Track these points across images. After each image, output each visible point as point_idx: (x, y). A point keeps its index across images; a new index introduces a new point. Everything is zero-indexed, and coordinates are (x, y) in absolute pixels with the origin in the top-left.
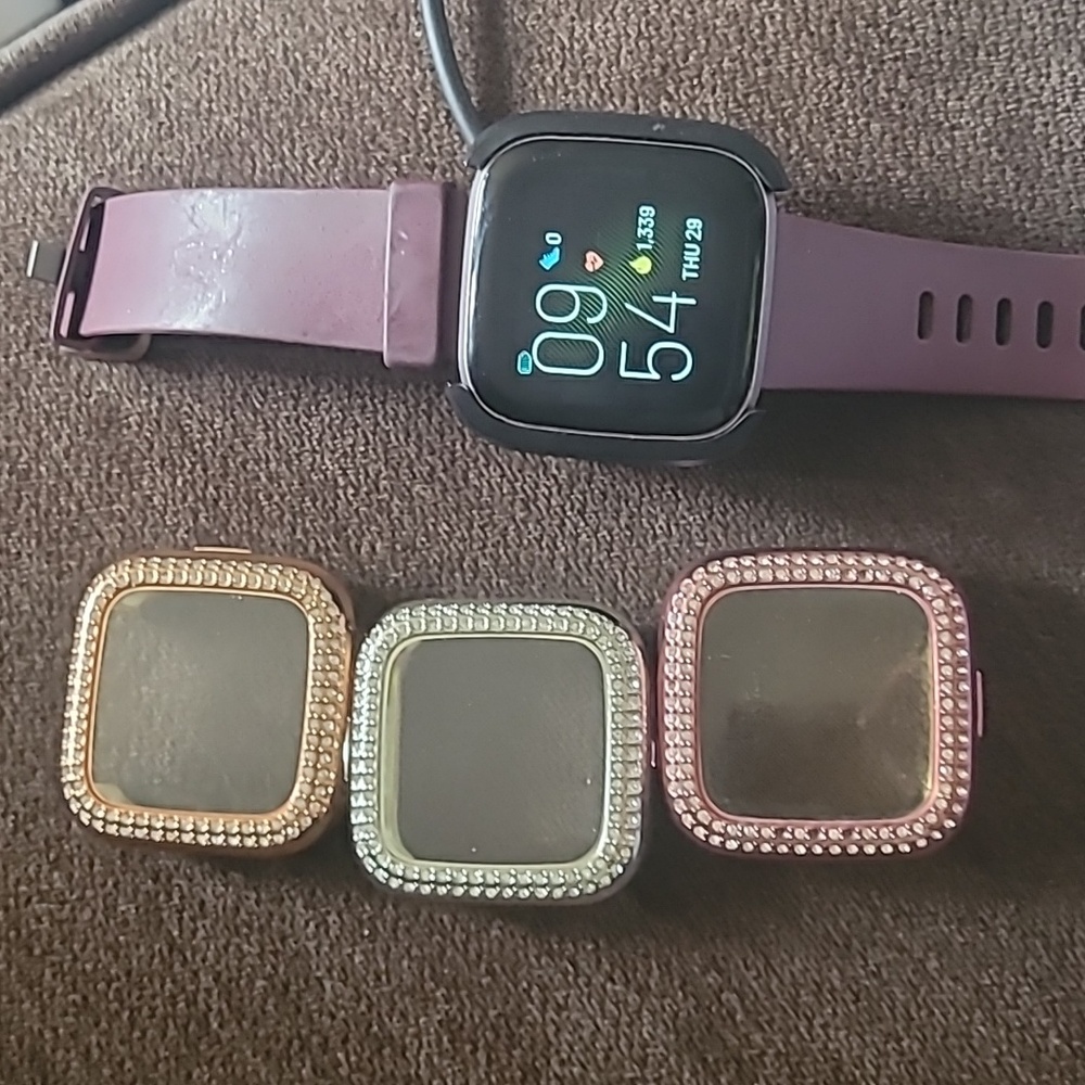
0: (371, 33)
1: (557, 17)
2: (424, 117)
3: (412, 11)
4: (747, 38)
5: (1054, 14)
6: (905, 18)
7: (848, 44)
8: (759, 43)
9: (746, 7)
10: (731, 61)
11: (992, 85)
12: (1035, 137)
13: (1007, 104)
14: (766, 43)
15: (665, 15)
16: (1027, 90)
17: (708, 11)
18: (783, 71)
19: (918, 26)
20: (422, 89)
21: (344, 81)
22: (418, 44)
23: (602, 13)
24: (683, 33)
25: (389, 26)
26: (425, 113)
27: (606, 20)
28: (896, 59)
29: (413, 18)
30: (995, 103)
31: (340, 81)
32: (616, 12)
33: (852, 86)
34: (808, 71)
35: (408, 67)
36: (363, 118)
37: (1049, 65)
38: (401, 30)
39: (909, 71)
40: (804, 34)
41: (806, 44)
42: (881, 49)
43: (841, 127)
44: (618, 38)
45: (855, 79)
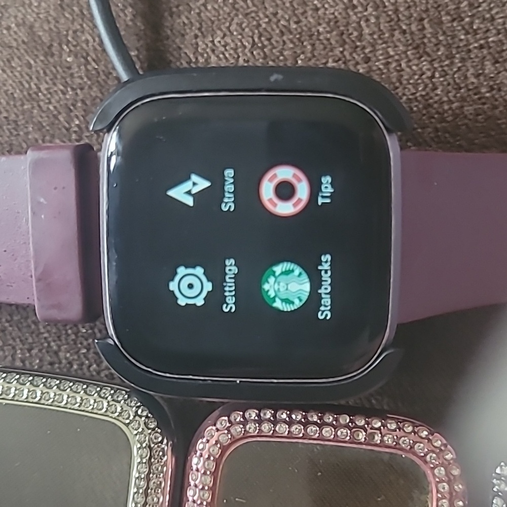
0: (32, 62)
1: (183, 35)
2: (76, 129)
3: (64, 40)
4: (347, 40)
6: (484, 10)
7: (437, 38)
8: (358, 44)
9: (344, 14)
14: (364, 43)
15: (275, 27)
17: (311, 20)
18: (381, 67)
19: (497, 16)
20: (74, 105)
21: (12, 103)
22: (69, 68)
23: (221, 30)
24: (292, 42)
25: (46, 55)
26: (78, 126)
27: (225, 35)
28: (481, 47)
29: (65, 47)
31: (8, 103)
32: (232, 28)
33: (444, 74)
34: (404, 65)
35: (62, 87)
36: (27, 134)
38: (56, 58)
39: (494, 58)
40: (397, 33)
41: (399, 40)
42: (467, 40)
43: (438, 113)
44: (235, 50)
45: (446, 68)
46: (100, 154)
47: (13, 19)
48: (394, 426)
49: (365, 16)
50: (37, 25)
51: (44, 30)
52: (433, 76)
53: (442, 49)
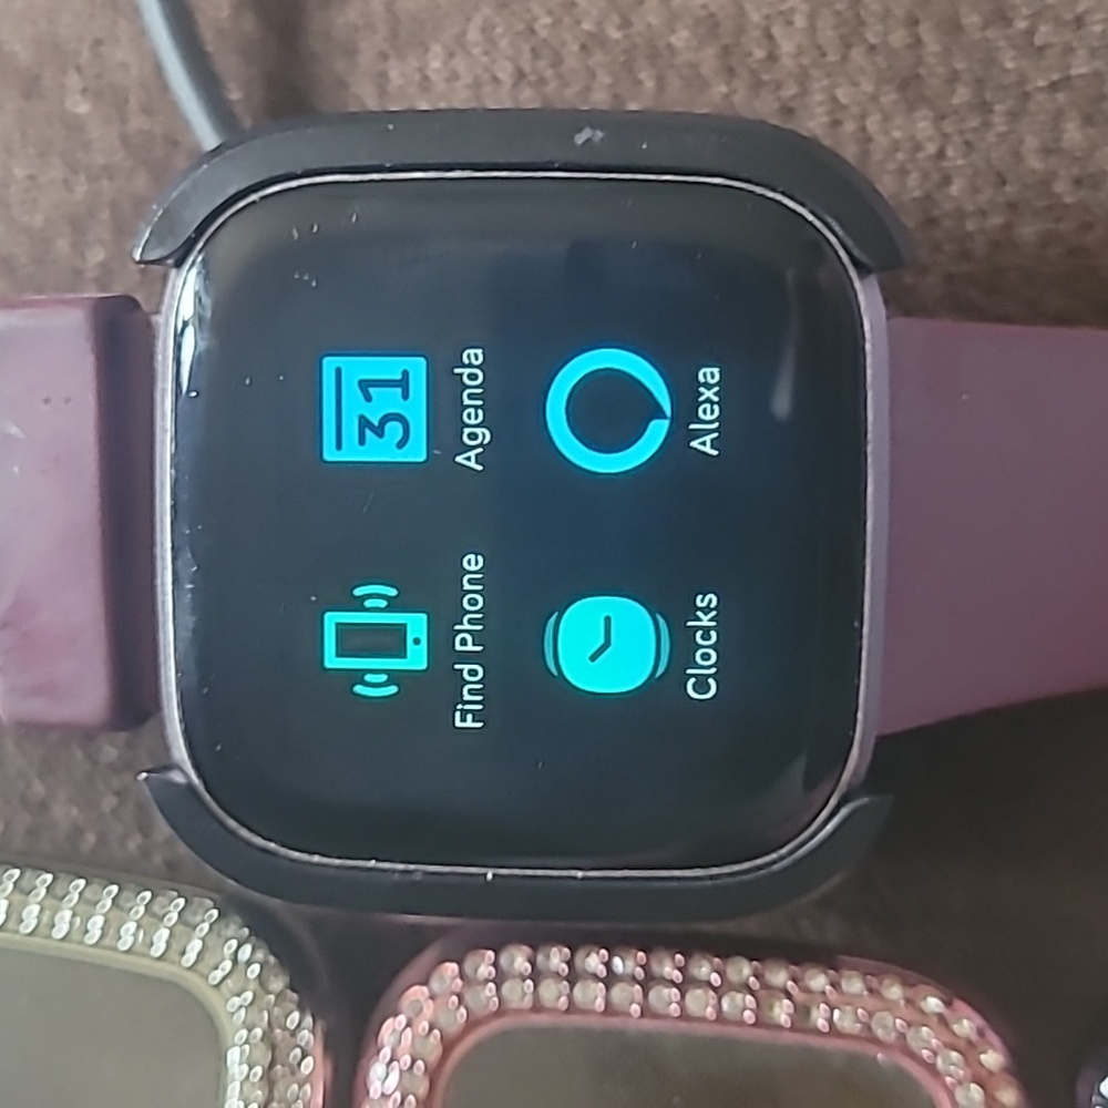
1: (351, 55)
7: (950, 66)
8: (765, 77)
14: (778, 76)
19: (1091, 18)
22: (80, 129)
27: (451, 56)
28: (1054, 88)
32: (469, 39)
33: (967, 150)
40: (856, 53)
42: (1021, 72)
45: (970, 136)
46: (159, 319)
49: (781, 13)
52: (941, 154)
53: (962, 91)
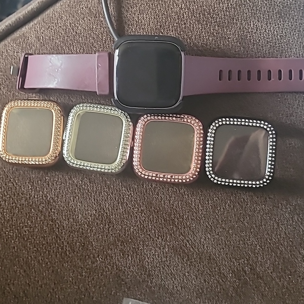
0: (90, 19)
1: (135, 14)
3: (100, 13)
4: (180, 18)
5: (251, 10)
6: (217, 12)
7: (203, 19)
9: (179, 11)
10: (176, 24)
11: (237, 28)
12: (247, 40)
13: (241, 32)
14: (184, 19)
15: (160, 13)
16: (245, 28)
17: (170, 12)
18: (189, 26)
19: (220, 14)
20: (103, 32)
21: (85, 31)
22: (102, 22)
24: (165, 17)
25: (94, 17)
26: (105, 39)
27: (146, 15)
28: (215, 22)
29: (100, 15)
30: (238, 32)
32: (149, 13)
33: (205, 29)
34: (194, 26)
35: (100, 27)
36: (90, 40)
37: (250, 22)
38: (98, 18)
39: (218, 25)
40: (193, 17)
42: (211, 20)
43: (202, 39)
44: (149, 19)
47: (83, 5)
48: (187, 117)
49: (185, 12)
50: (91, 8)
51: (94, 10)
53: (205, 22)
